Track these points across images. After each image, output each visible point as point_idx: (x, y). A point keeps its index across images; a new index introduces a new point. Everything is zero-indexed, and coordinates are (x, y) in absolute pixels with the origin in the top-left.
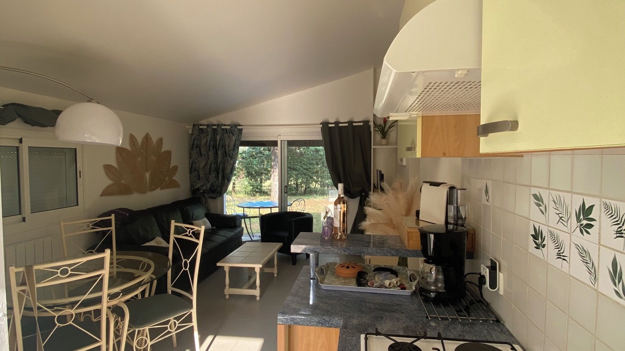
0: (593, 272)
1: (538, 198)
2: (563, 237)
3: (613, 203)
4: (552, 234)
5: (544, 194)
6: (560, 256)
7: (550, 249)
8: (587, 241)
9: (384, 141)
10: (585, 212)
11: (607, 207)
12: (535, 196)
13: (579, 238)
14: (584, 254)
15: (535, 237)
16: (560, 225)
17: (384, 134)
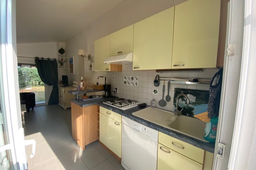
0: (134, 84)
1: (125, 77)
2: (129, 81)
3: (136, 76)
4: (128, 81)
5: (126, 77)
6: (129, 84)
7: (127, 83)
8: (133, 81)
9: (62, 66)
10: (132, 78)
11: (135, 77)
12: (124, 77)
13: (132, 81)
14: (132, 83)
15: (125, 83)
16: (129, 80)
17: (62, 64)
